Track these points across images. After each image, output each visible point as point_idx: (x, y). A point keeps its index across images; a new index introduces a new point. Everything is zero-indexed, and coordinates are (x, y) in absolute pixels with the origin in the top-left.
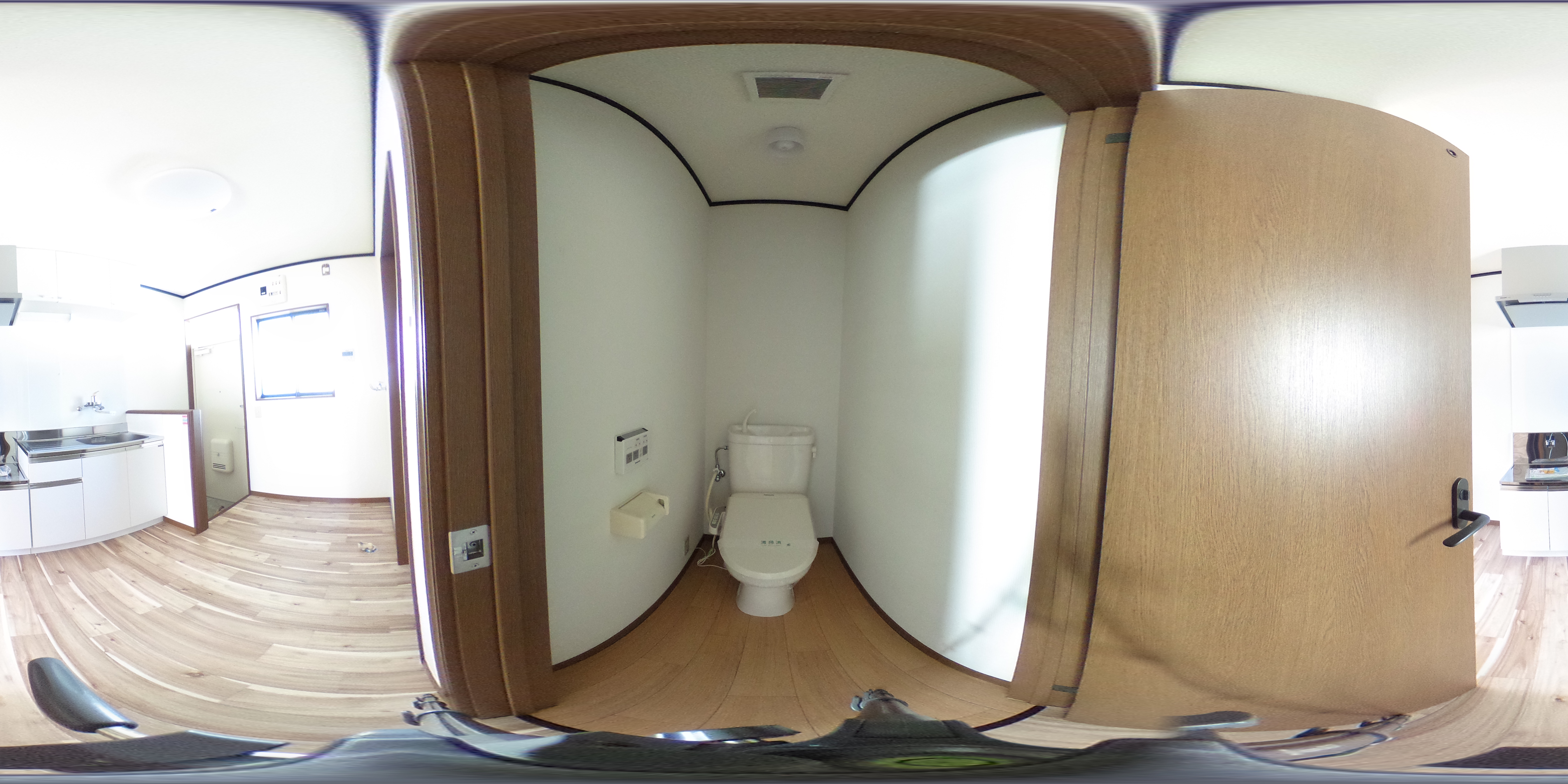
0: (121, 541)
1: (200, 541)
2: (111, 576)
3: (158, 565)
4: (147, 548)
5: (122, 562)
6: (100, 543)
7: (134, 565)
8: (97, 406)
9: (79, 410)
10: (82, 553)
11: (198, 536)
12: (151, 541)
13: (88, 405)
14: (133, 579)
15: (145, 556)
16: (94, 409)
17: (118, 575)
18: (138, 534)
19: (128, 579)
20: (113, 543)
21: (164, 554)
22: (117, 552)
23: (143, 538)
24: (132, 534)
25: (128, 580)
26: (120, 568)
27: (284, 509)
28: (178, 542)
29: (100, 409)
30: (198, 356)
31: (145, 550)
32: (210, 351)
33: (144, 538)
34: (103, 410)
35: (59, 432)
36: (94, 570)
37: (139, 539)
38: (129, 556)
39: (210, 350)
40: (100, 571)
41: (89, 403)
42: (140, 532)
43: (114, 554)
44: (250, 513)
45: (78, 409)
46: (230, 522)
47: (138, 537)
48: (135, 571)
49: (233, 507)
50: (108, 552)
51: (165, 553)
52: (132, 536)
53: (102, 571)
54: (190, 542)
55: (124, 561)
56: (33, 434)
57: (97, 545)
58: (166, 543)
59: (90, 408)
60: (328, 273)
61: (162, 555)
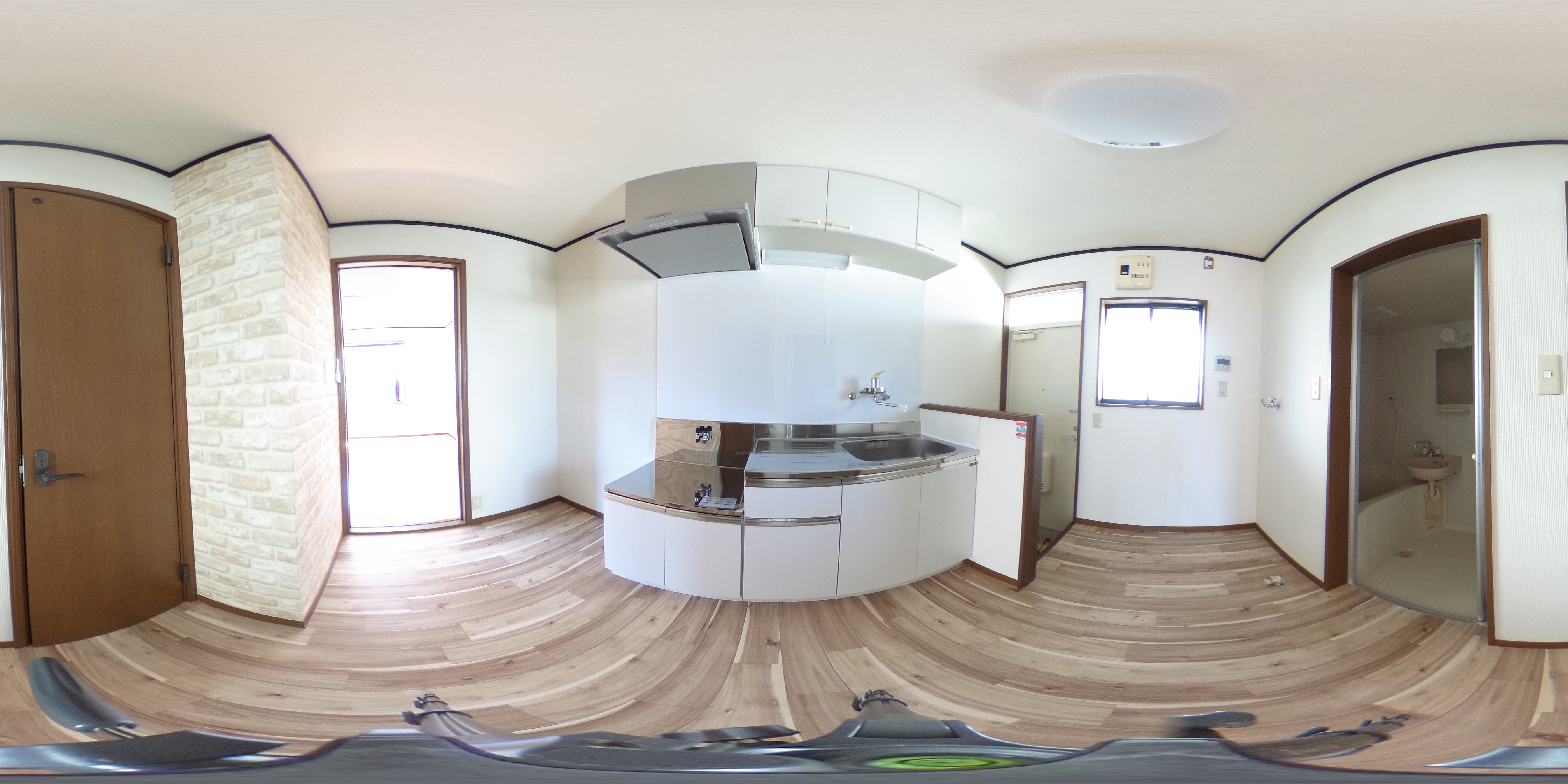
0: (896, 597)
1: (1029, 599)
2: (868, 663)
3: (967, 646)
4: (941, 613)
5: (895, 638)
6: (860, 597)
7: (918, 645)
8: (879, 395)
9: (852, 398)
10: (827, 616)
11: (1023, 592)
12: (948, 599)
13: (866, 392)
14: (917, 672)
15: (939, 628)
16: (875, 398)
17: (884, 662)
18: (923, 585)
19: (906, 671)
20: (880, 598)
21: (975, 625)
22: (888, 617)
23: (933, 593)
24: (916, 585)
25: (906, 675)
26: (890, 649)
27: (1129, 544)
28: (993, 603)
29: (884, 399)
30: (1017, 341)
31: (938, 617)
32: (1035, 338)
33: (936, 593)
34: (887, 401)
35: (832, 429)
36: (836, 649)
37: (927, 594)
38: (909, 626)
39: (1035, 335)
40: (849, 651)
41: (867, 389)
42: (927, 581)
43: (881, 619)
44: (1087, 551)
45: (850, 396)
46: (1065, 566)
47: (925, 589)
48: (921, 657)
49: (1059, 542)
50: (871, 616)
51: (976, 622)
52: (914, 587)
53: (853, 653)
54: (1012, 600)
55: (899, 635)
56: (800, 430)
57: (855, 600)
58: (973, 603)
59: (869, 399)
60: (1211, 267)
61: (972, 627)
